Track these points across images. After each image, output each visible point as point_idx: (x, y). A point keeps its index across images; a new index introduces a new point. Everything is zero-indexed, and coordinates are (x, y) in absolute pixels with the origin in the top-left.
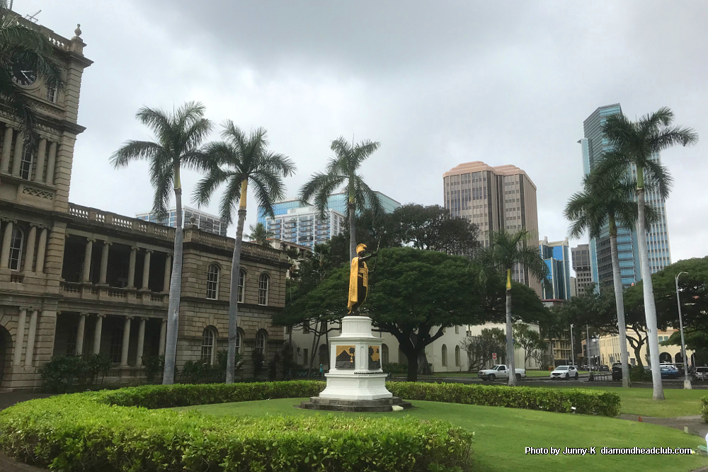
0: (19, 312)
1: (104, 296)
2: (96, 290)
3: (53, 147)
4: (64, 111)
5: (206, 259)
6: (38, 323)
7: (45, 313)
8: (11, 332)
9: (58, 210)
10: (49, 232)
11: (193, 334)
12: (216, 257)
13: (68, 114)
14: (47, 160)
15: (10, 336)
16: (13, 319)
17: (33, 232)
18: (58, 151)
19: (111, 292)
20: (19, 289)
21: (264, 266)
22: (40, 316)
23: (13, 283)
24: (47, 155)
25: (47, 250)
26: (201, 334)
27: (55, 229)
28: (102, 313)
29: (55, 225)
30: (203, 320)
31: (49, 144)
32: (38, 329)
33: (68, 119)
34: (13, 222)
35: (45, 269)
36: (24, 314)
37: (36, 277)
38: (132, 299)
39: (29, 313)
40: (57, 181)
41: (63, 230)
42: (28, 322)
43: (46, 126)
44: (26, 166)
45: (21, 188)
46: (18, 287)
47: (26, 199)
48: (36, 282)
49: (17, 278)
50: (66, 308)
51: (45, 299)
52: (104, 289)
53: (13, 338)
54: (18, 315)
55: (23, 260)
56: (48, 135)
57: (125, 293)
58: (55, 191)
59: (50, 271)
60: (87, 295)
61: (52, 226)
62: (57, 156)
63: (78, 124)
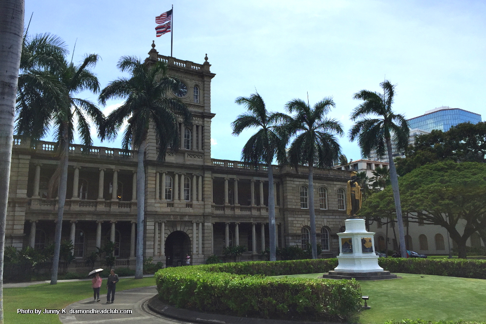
0: (193, 223)
1: (238, 212)
2: (233, 208)
3: (200, 128)
4: (203, 107)
5: (298, 183)
6: (203, 229)
7: (206, 224)
8: (190, 236)
9: (206, 164)
10: (203, 177)
11: (295, 232)
12: (304, 180)
13: (206, 108)
14: (197, 137)
15: (189, 238)
16: (190, 228)
17: (195, 178)
18: (202, 130)
19: (242, 209)
20: (190, 211)
21: (339, 183)
22: (203, 226)
23: (188, 208)
24: (197, 133)
25: (203, 188)
26: (300, 232)
27: (206, 175)
28: (238, 222)
29: (206, 172)
30: (301, 222)
31: (197, 127)
32: (203, 233)
33: (206, 111)
34: (184, 175)
35: (203, 199)
36: (195, 225)
37: (198, 204)
38: (255, 213)
39: (198, 224)
40: (203, 148)
41: (210, 176)
42: (198, 229)
43: (195, 117)
44: (188, 142)
45: (186, 155)
46: (190, 210)
47: (189, 160)
48: (199, 207)
49: (189, 205)
50: (217, 220)
51: (205, 216)
52: (238, 207)
53: (191, 239)
54: (192, 226)
55: (192, 195)
56: (197, 122)
57: (250, 209)
58: (204, 153)
59: (206, 200)
60: (228, 212)
61: (204, 174)
62: (202, 134)
63: (212, 112)
